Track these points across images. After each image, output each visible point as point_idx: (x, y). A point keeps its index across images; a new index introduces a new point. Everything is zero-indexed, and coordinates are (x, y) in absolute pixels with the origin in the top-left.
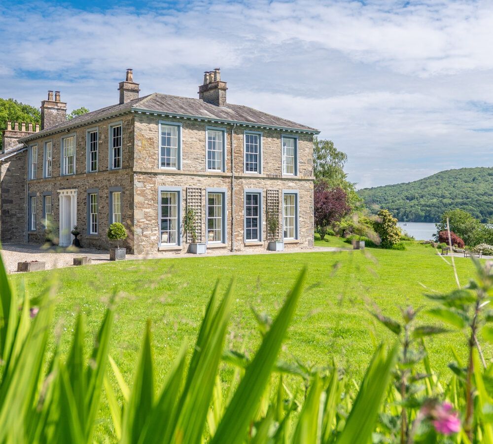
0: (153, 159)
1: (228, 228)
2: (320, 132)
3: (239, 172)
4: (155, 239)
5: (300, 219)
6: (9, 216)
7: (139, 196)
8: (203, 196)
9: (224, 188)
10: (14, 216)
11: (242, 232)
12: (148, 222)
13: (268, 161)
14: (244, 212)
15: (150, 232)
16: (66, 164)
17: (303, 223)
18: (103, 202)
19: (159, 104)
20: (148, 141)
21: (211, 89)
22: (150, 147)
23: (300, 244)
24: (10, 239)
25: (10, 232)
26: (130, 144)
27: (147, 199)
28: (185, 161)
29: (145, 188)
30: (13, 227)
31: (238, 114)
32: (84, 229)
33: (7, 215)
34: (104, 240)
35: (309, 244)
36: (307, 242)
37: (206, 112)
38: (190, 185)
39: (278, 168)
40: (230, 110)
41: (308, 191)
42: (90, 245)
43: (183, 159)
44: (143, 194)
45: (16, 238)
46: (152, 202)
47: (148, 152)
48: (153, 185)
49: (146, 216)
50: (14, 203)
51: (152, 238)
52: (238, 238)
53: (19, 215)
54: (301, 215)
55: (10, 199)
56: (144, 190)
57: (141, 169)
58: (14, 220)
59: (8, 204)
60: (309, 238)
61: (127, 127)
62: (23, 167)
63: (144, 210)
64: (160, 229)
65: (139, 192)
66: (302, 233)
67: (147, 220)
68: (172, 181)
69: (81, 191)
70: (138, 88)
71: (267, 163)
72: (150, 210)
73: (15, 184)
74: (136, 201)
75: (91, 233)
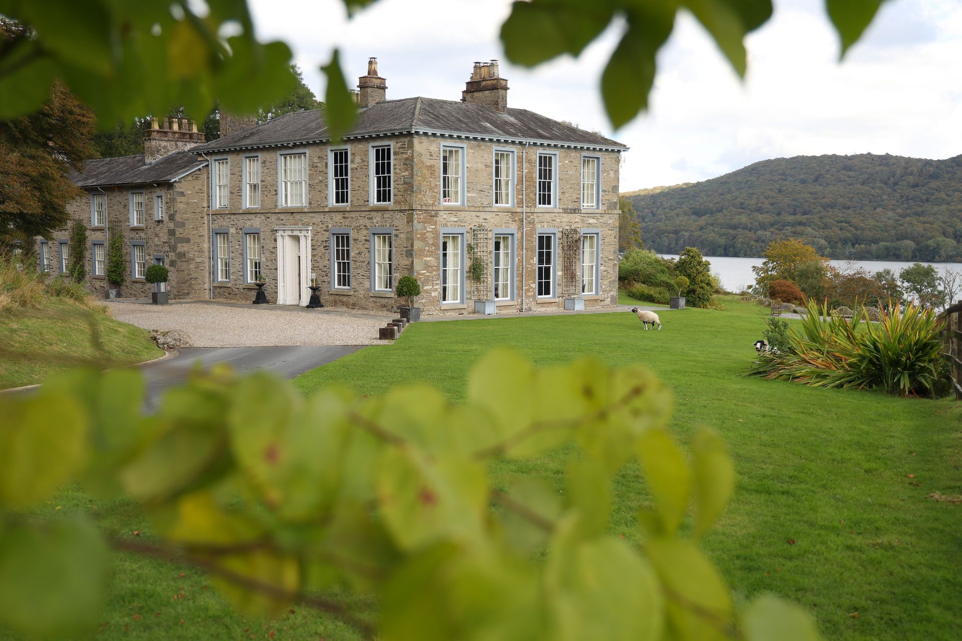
0: (435, 192)
1: (518, 281)
2: (629, 148)
3: (531, 207)
4: (437, 295)
5: (602, 268)
6: (185, 261)
7: (418, 241)
8: (490, 239)
9: (513, 228)
10: (192, 261)
11: (533, 286)
12: (428, 274)
13: (565, 191)
14: (536, 259)
15: (431, 287)
16: (286, 190)
17: (605, 273)
18: (361, 246)
19: (433, 116)
20: (429, 170)
21: (486, 89)
22: (431, 178)
23: (601, 301)
24: (188, 294)
25: (187, 284)
26: (406, 173)
27: (427, 244)
28: (469, 195)
29: (425, 231)
30: (192, 277)
31: (525, 125)
32: (324, 282)
33: (183, 259)
34: (362, 296)
35: (612, 301)
36: (609, 299)
37: (489, 125)
38: (474, 226)
39: (576, 200)
40: (512, 119)
41: (612, 230)
42: (336, 302)
43: (467, 191)
44: (423, 239)
45: (195, 292)
46: (433, 248)
47: (429, 183)
48: (434, 227)
49: (427, 266)
50: (192, 242)
51: (433, 294)
52: (529, 294)
53: (198, 260)
54: (603, 263)
55: (186, 237)
56: (425, 233)
57: (422, 206)
58: (192, 266)
59: (184, 245)
60: (612, 293)
61: (401, 150)
62: (201, 190)
63: (425, 259)
64: (442, 283)
65: (419, 236)
66: (604, 287)
67: (428, 272)
68: (455, 220)
69: (319, 230)
70: (385, 84)
71: (563, 193)
72: (431, 258)
73: (192, 214)
74: (415, 247)
75: (336, 286)
